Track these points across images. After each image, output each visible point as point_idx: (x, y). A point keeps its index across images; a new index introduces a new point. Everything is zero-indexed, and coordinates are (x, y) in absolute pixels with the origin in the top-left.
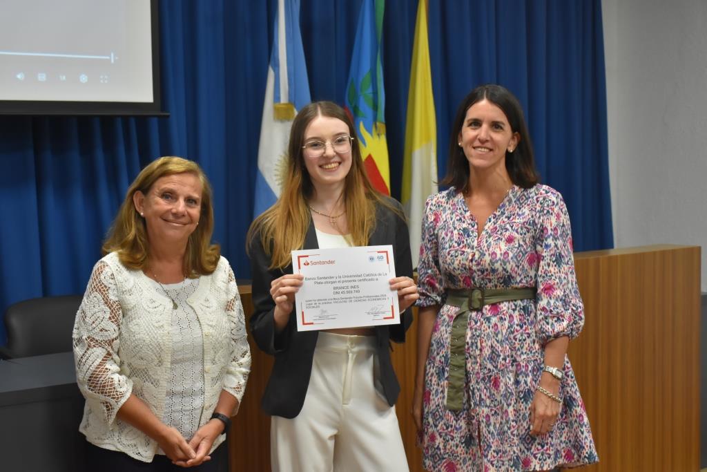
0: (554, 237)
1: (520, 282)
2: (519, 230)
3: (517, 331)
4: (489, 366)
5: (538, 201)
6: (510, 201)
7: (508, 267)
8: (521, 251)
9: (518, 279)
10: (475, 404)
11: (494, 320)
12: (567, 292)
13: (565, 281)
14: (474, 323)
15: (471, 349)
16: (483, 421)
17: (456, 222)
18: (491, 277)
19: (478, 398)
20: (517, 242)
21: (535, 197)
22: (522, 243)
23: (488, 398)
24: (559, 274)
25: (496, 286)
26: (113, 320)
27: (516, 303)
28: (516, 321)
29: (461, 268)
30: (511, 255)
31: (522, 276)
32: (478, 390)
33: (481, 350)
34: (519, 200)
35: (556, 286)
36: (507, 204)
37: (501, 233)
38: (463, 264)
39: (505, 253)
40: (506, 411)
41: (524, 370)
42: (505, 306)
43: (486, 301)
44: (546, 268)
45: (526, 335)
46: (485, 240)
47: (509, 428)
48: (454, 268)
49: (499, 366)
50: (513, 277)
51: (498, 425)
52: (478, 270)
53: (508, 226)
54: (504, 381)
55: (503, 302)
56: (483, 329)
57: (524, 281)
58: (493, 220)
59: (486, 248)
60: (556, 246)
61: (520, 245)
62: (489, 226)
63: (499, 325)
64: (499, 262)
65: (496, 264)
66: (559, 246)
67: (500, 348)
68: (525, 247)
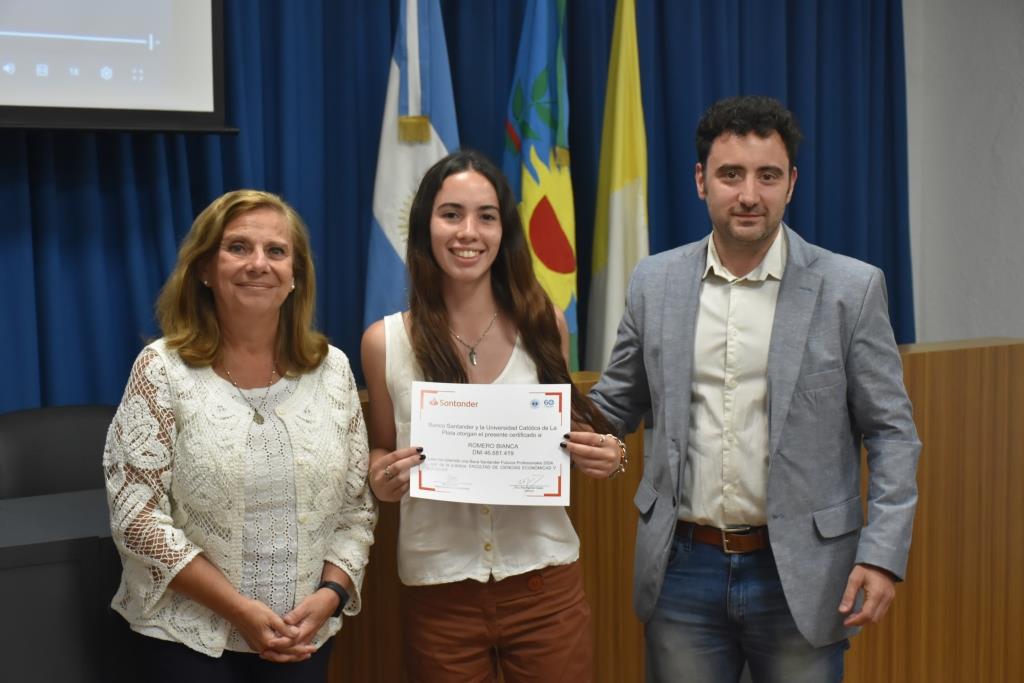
26: (164, 439)
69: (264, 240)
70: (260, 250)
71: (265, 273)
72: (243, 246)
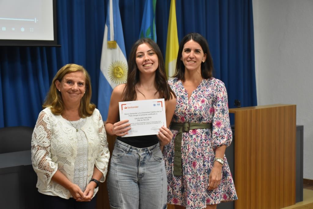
0: (222, 101)
1: (206, 120)
3: (204, 142)
4: (192, 157)
5: (215, 86)
6: (203, 85)
7: (202, 113)
8: (207, 107)
9: (205, 119)
10: (185, 173)
11: (194, 136)
12: (226, 126)
13: (225, 121)
14: (185, 138)
15: (184, 149)
16: (188, 181)
17: (178, 93)
18: (194, 117)
19: (186, 171)
20: (206, 103)
21: (214, 84)
22: (208, 103)
23: (191, 171)
25: (195, 121)
26: (48, 138)
27: (203, 130)
28: (203, 138)
29: (180, 113)
30: (203, 108)
31: (207, 118)
32: (186, 167)
33: (188, 150)
34: (206, 84)
35: (222, 123)
36: (201, 86)
37: (199, 98)
38: (182, 111)
39: (200, 107)
40: (199, 177)
41: (207, 160)
42: (199, 131)
43: (190, 128)
44: (218, 114)
45: (207, 145)
46: (192, 101)
47: (201, 184)
48: (177, 113)
49: (196, 157)
50: (203, 118)
51: (194, 183)
52: (188, 114)
53: (202, 95)
54: (198, 163)
55: (198, 129)
56: (189, 140)
57: (207, 120)
58: (195, 92)
59: (192, 104)
60: (222, 105)
61: (207, 104)
62: (193, 95)
63: (196, 139)
64: (198, 111)
65: (196, 112)
66: (223, 105)
67: (197, 149)
68: (209, 105)
69: (77, 81)
70: (76, 84)
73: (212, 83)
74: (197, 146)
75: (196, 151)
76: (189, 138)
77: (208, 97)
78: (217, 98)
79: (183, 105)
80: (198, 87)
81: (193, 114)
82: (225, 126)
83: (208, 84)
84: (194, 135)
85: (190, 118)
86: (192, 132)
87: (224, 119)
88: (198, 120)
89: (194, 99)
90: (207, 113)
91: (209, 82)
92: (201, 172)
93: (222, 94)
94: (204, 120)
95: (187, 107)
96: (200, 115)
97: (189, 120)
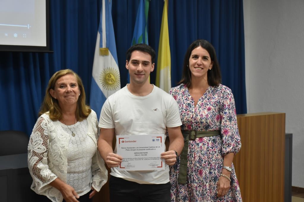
0: (228, 109)
2: (213, 105)
3: (211, 150)
4: (198, 165)
5: (221, 93)
6: (209, 92)
7: (208, 121)
8: (214, 114)
10: (191, 182)
11: (201, 144)
14: (191, 146)
15: (190, 157)
16: (194, 189)
17: (185, 100)
18: (200, 125)
19: (192, 179)
20: (212, 110)
21: (220, 91)
22: (214, 110)
23: (197, 179)
24: (230, 125)
25: (202, 129)
26: (44, 144)
27: (210, 137)
28: (210, 146)
29: (187, 121)
30: (209, 116)
31: (214, 125)
32: (192, 176)
33: (194, 158)
34: (213, 91)
35: (229, 131)
36: (208, 93)
37: (205, 106)
38: (188, 119)
39: (207, 115)
40: (205, 185)
41: (214, 167)
42: (206, 138)
43: (197, 136)
44: (225, 122)
45: (214, 152)
46: (198, 109)
47: (207, 193)
48: (184, 121)
49: (202, 165)
50: (210, 126)
51: (201, 191)
52: (195, 122)
53: (208, 103)
54: (204, 171)
55: (205, 137)
56: (195, 148)
57: (214, 127)
58: (201, 100)
59: (198, 112)
60: (229, 113)
61: (213, 112)
62: (199, 103)
63: (203, 147)
64: (204, 119)
65: (203, 120)
66: (230, 113)
67: (203, 157)
68: (215, 112)
69: (69, 83)
70: (69, 86)
71: (71, 92)
72: (63, 86)
73: (218, 90)
74: (204, 154)
75: (202, 159)
76: (195, 146)
77: (214, 104)
78: (224, 105)
79: (189, 113)
80: (204, 94)
81: (200, 122)
82: (232, 133)
83: (214, 91)
84: (201, 142)
85: (196, 126)
86: (198, 140)
87: (232, 127)
88: (204, 128)
89: (200, 107)
90: (213, 121)
91: (216, 89)
92: (207, 180)
93: (228, 101)
94: (211, 128)
95: (193, 115)
96: (206, 123)
97: (195, 129)
